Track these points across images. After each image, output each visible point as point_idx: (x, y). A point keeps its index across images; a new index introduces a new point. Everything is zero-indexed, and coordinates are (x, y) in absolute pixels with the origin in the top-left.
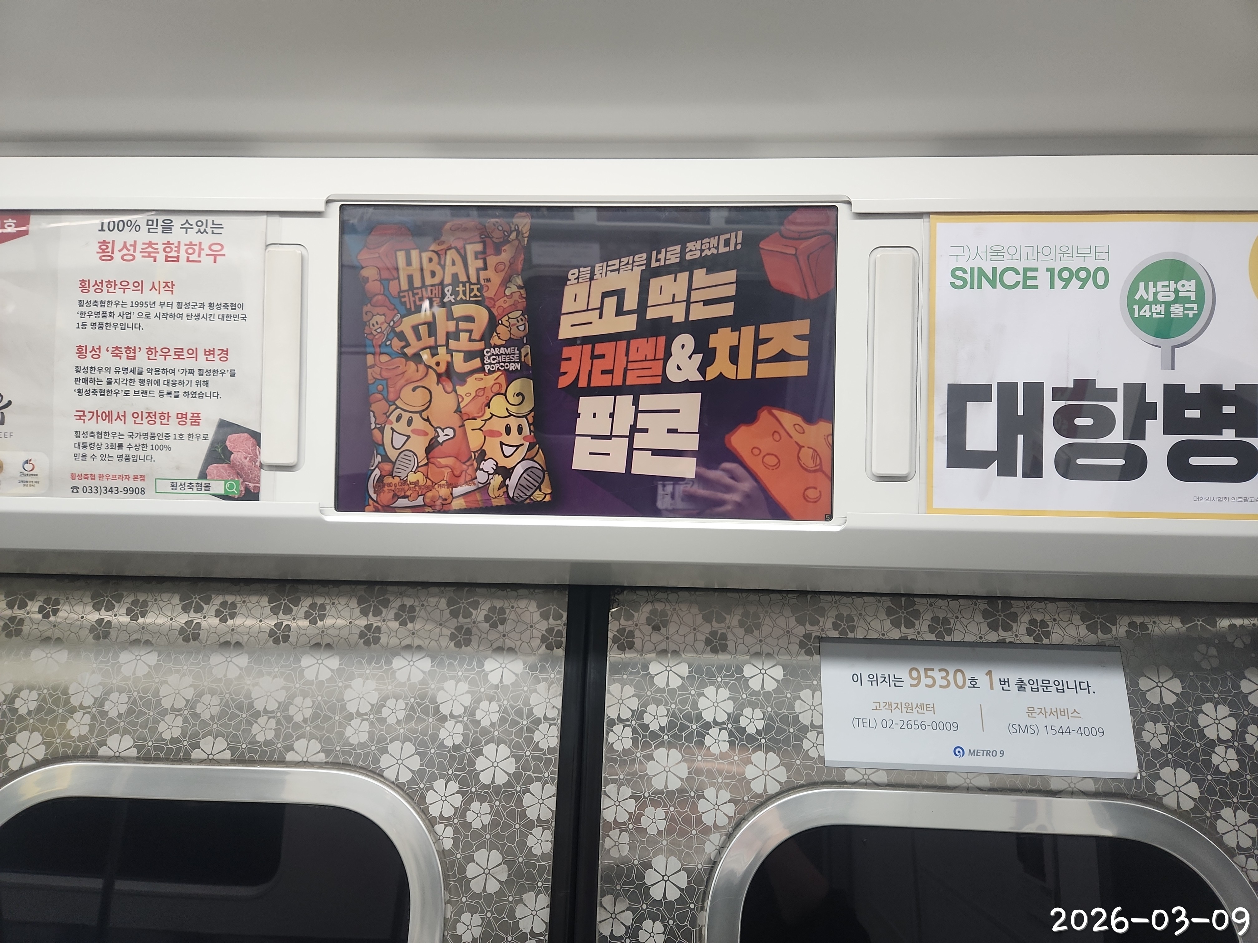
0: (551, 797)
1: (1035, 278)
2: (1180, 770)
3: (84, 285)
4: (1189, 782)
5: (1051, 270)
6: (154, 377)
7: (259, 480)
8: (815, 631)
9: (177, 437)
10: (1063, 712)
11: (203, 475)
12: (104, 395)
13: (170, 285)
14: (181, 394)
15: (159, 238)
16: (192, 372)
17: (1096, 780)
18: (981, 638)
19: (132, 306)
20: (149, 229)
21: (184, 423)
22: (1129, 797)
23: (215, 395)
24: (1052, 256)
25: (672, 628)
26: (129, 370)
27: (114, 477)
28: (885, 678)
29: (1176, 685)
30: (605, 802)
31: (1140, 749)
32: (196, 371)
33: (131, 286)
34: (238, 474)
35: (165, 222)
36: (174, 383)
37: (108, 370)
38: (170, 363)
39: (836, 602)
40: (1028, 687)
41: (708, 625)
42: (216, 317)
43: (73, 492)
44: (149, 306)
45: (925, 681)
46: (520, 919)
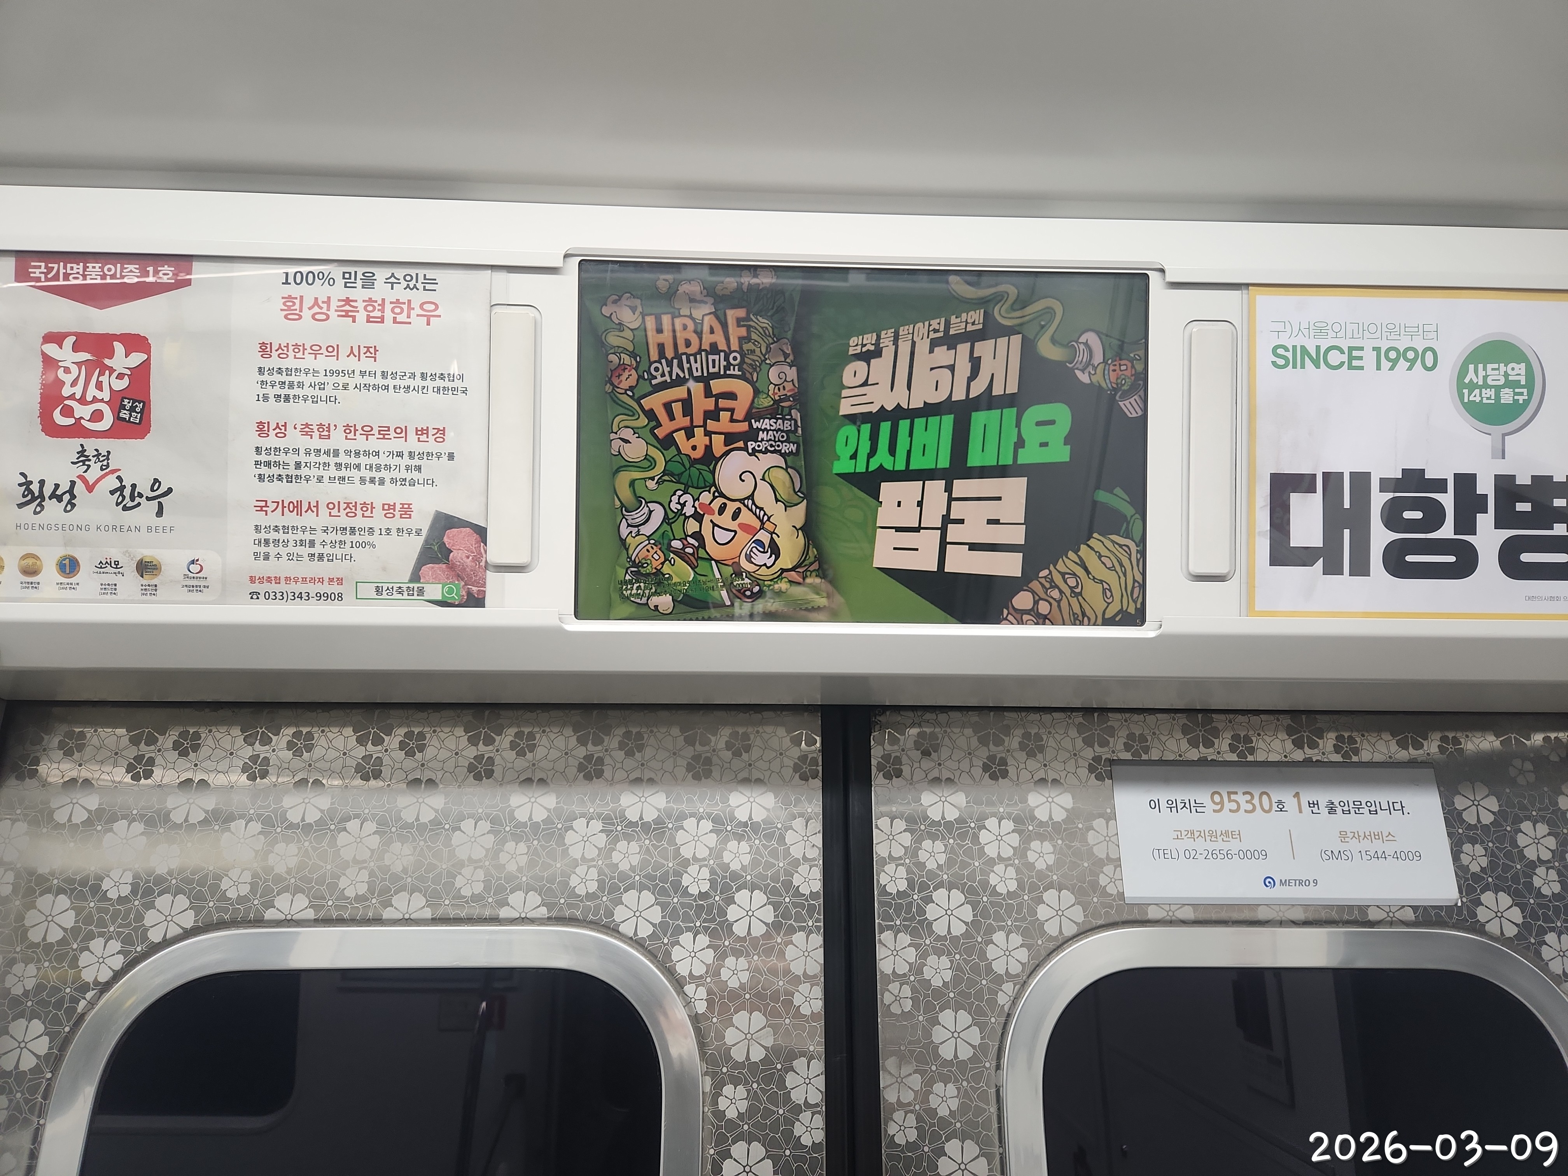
0: (817, 948)
1: (1360, 358)
2: (1501, 894)
3: (265, 349)
4: (1511, 906)
5: (1377, 349)
6: (354, 460)
7: (485, 582)
8: (1105, 753)
9: (383, 532)
10: (1378, 836)
11: (415, 577)
12: (291, 482)
13: (372, 350)
14: (388, 481)
15: (359, 294)
16: (400, 455)
17: (1415, 908)
18: (1286, 756)
19: (326, 375)
20: (346, 283)
21: (392, 515)
22: (1451, 924)
23: (430, 482)
24: (1378, 334)
25: (945, 752)
26: (322, 452)
27: (304, 580)
28: (1185, 803)
29: (1493, 804)
30: (881, 952)
31: (1460, 873)
32: (406, 455)
33: (323, 351)
34: (458, 576)
35: (366, 274)
36: (378, 468)
37: (296, 451)
38: (373, 444)
39: (1126, 721)
40: (1339, 810)
41: (985, 748)
42: (430, 389)
43: (252, 598)
44: (347, 375)
45: (1228, 805)
46: (792, 1089)
